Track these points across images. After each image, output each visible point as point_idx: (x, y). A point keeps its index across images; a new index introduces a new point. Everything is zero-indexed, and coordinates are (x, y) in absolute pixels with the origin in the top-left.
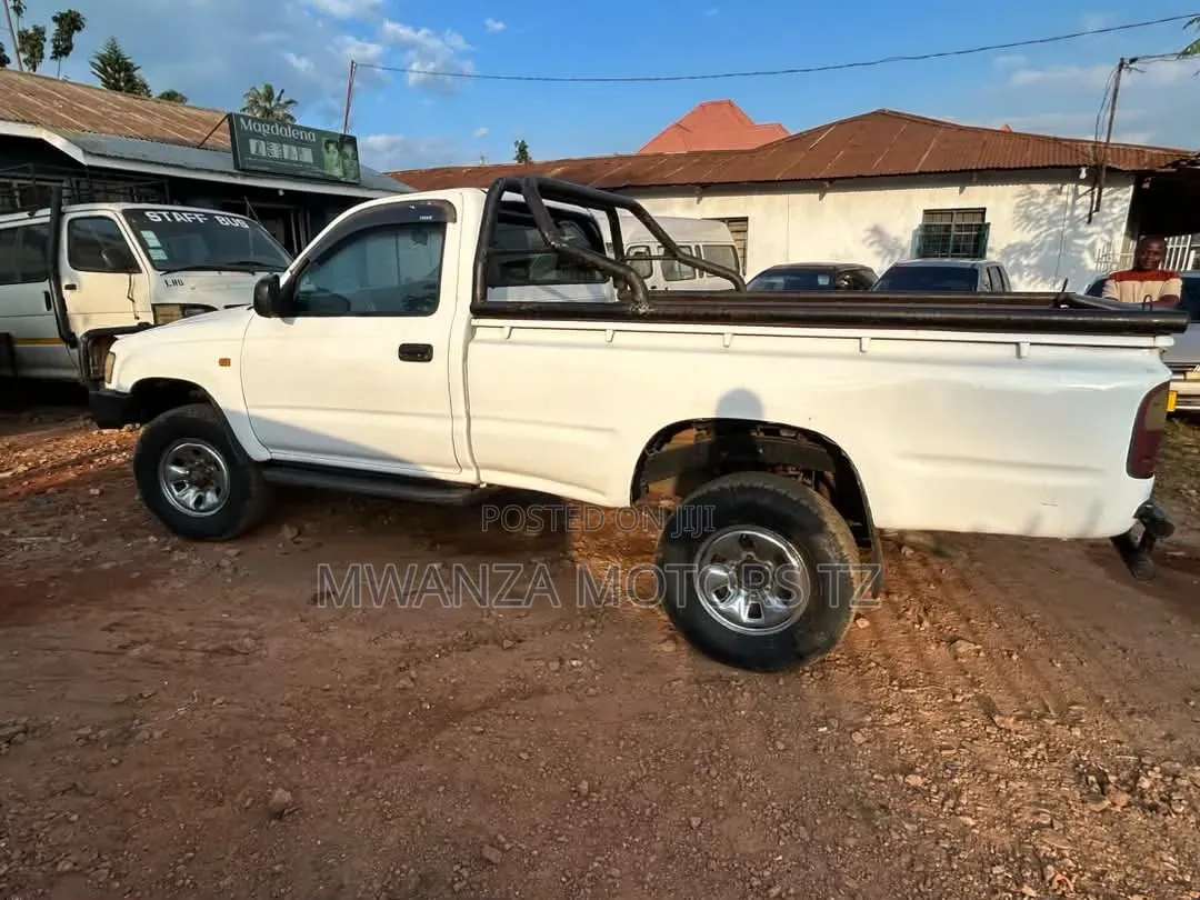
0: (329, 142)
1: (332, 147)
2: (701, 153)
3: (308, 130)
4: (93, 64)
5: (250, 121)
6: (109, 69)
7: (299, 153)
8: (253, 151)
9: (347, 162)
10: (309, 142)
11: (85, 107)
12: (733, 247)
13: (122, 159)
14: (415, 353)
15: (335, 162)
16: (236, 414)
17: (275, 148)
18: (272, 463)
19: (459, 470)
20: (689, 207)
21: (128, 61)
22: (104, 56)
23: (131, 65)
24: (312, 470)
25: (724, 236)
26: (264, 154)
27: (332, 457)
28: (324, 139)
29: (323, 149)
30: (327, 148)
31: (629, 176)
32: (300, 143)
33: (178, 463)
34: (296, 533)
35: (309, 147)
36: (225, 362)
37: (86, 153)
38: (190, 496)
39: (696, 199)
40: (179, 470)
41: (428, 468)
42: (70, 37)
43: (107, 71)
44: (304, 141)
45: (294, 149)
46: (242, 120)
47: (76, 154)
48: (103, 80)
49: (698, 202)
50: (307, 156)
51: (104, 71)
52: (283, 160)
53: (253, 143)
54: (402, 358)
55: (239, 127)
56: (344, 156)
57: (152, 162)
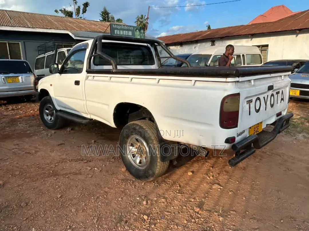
0: (136, 29)
1: (137, 31)
2: (256, 24)
3: (131, 26)
4: (100, 14)
5: (115, 25)
6: (104, 15)
7: (128, 33)
8: (116, 33)
9: (141, 34)
10: (131, 30)
11: (81, 25)
12: (260, 55)
13: (83, 37)
14: (77, 83)
15: (138, 35)
16: (53, 98)
17: (121, 31)
18: (60, 111)
19: (87, 115)
20: (247, 42)
21: (108, 12)
22: (103, 12)
23: (109, 13)
24: (65, 112)
25: (257, 51)
26: (119, 34)
27: (69, 110)
28: (135, 29)
29: (135, 32)
30: (136, 31)
31: (229, 33)
32: (128, 30)
33: (47, 109)
34: (70, 129)
35: (131, 31)
36: (51, 85)
37: (75, 36)
38: (49, 117)
39: (250, 39)
40: (47, 111)
41: (82, 114)
42: (86, 8)
43: (103, 15)
44: (130, 29)
45: (127, 32)
46: (113, 25)
47: (73, 36)
48: (102, 18)
49: (251, 40)
50: (130, 33)
51: (102, 15)
52: (124, 35)
53: (116, 31)
54: (75, 84)
55: (112, 27)
56: (141, 33)
57: (90, 38)
